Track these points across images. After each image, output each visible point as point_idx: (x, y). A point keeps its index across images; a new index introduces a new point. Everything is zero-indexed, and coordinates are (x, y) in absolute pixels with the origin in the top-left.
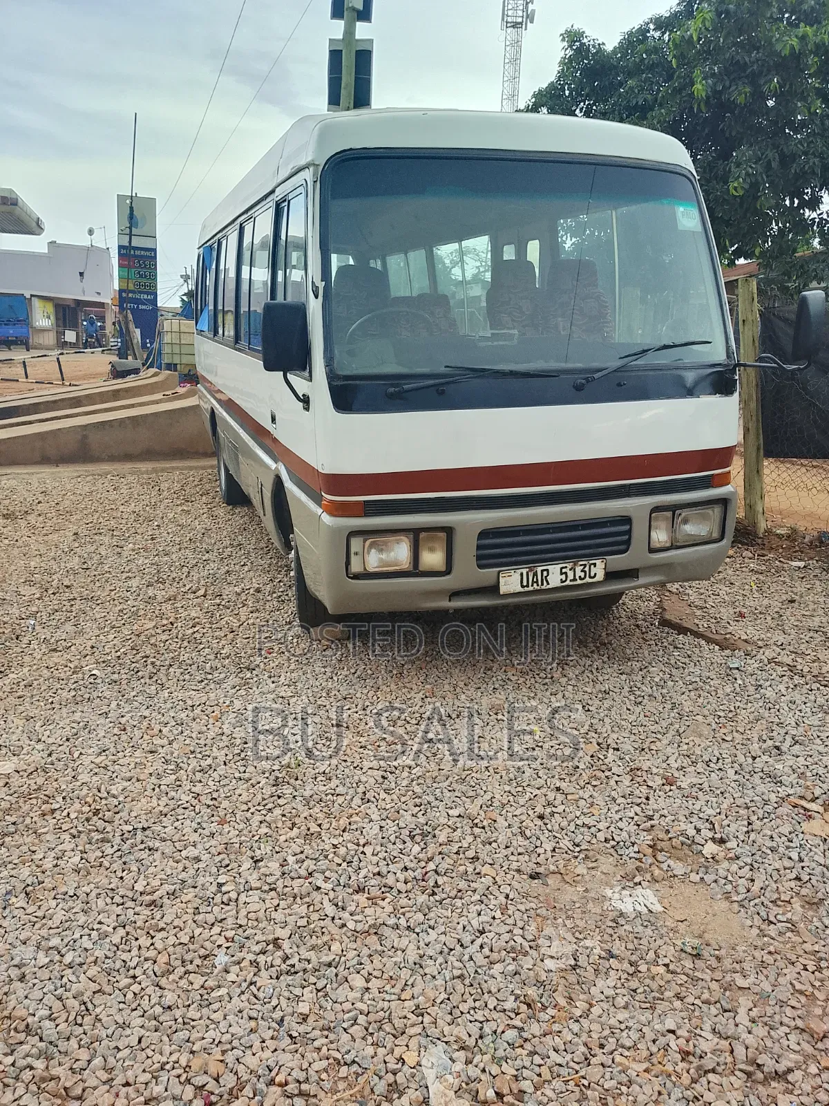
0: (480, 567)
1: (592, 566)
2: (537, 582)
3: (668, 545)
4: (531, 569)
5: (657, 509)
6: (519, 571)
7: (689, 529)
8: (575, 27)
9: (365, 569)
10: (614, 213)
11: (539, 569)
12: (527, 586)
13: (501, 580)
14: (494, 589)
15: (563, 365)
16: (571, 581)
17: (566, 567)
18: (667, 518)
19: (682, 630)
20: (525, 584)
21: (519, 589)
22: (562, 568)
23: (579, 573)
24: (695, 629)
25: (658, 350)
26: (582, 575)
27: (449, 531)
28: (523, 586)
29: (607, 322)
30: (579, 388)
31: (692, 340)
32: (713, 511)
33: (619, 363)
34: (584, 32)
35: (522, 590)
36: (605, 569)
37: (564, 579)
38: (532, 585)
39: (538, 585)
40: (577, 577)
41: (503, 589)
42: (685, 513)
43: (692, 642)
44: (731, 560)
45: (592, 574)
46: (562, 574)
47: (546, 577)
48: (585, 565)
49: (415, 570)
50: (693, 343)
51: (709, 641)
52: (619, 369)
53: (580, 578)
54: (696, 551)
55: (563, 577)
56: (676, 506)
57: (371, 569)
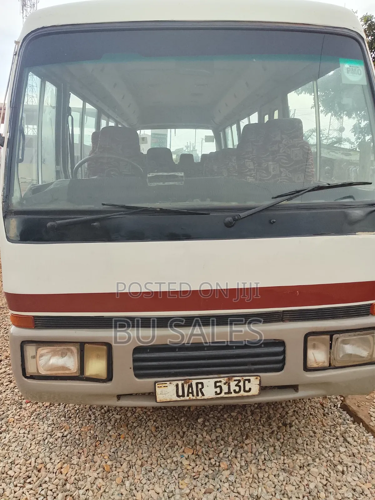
0: (137, 376)
1: (247, 382)
2: (192, 393)
3: (327, 364)
4: (186, 381)
5: (312, 333)
6: (175, 383)
7: (349, 349)
9: (38, 371)
11: (194, 382)
12: (183, 396)
13: (158, 390)
14: (152, 395)
15: (216, 204)
16: (225, 393)
17: (220, 382)
18: (323, 342)
19: (357, 420)
20: (180, 393)
21: (175, 398)
22: (216, 383)
23: (233, 387)
25: (314, 190)
26: (237, 389)
27: (109, 345)
28: (178, 396)
30: (229, 225)
31: (353, 181)
32: (373, 336)
33: (271, 202)
35: (178, 399)
36: (260, 384)
38: (188, 396)
39: (193, 396)
40: (232, 391)
41: (160, 398)
42: (342, 337)
45: (247, 389)
46: (216, 387)
47: (201, 389)
48: (239, 381)
49: (81, 376)
50: (351, 184)
52: (270, 208)
53: (235, 391)
54: (355, 372)
55: (218, 390)
56: (334, 331)
57: (43, 372)
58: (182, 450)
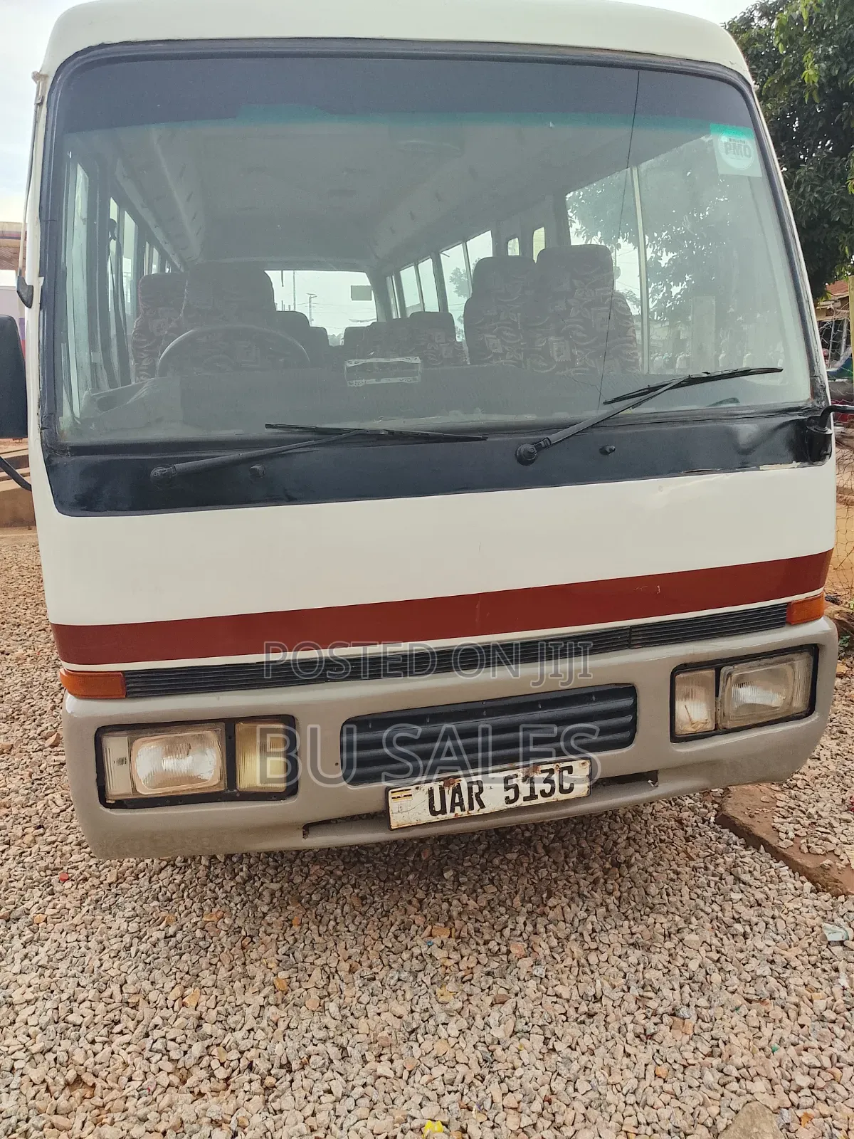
1: (565, 773)
2: (461, 804)
3: (710, 726)
4: (447, 781)
5: (685, 667)
6: (426, 787)
7: (748, 695)
9: (134, 789)
10: (635, 172)
11: (464, 783)
12: (443, 811)
13: (393, 805)
14: (381, 817)
15: (496, 419)
16: (525, 799)
17: (515, 776)
18: (702, 683)
19: (752, 840)
20: (438, 807)
21: (429, 818)
22: (507, 779)
23: (540, 784)
25: (680, 385)
26: (547, 787)
27: (289, 720)
28: (433, 813)
30: (525, 460)
31: (745, 366)
32: (793, 666)
33: (605, 411)
35: (434, 819)
36: (589, 775)
37: (512, 797)
38: (452, 810)
39: (463, 810)
40: (537, 792)
41: (396, 820)
42: (738, 671)
43: (765, 866)
44: (843, 681)
45: (566, 786)
46: (507, 789)
48: (551, 771)
49: (230, 791)
50: (747, 372)
51: (795, 868)
52: (602, 424)
53: (543, 793)
54: (762, 737)
55: (511, 794)
56: (722, 661)
57: (145, 791)
58: (426, 933)
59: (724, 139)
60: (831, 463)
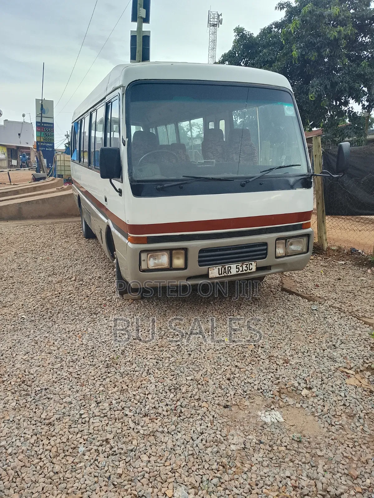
0: (200, 266)
1: (250, 265)
2: (226, 272)
3: (284, 255)
4: (223, 266)
5: (278, 239)
6: (218, 267)
7: (293, 247)
8: (240, 26)
9: (148, 267)
10: (257, 108)
11: (227, 266)
12: (222, 274)
13: (210, 272)
14: (206, 276)
15: (235, 175)
16: (241, 271)
17: (239, 265)
18: (283, 243)
19: (291, 293)
20: (220, 273)
21: (218, 275)
22: (237, 266)
23: (245, 268)
24: (297, 292)
25: (278, 168)
27: (186, 250)
29: (256, 156)
30: (243, 185)
31: (292, 164)
32: (303, 239)
33: (260, 175)
34: (244, 29)
36: (256, 266)
38: (224, 274)
39: (226, 274)
40: (244, 270)
41: (211, 276)
42: (291, 241)
43: (295, 298)
44: (313, 261)
45: (251, 268)
46: (237, 268)
47: (230, 270)
49: (171, 268)
50: (293, 166)
51: (303, 297)
52: (260, 177)
53: (245, 270)
55: (238, 270)
56: (287, 237)
57: (150, 267)
59: (286, 107)
60: (312, 188)
